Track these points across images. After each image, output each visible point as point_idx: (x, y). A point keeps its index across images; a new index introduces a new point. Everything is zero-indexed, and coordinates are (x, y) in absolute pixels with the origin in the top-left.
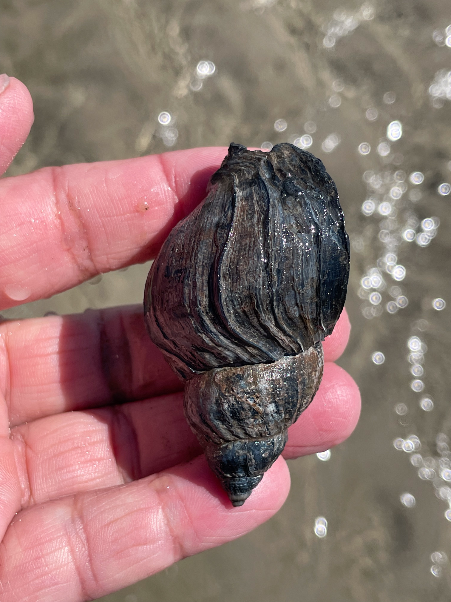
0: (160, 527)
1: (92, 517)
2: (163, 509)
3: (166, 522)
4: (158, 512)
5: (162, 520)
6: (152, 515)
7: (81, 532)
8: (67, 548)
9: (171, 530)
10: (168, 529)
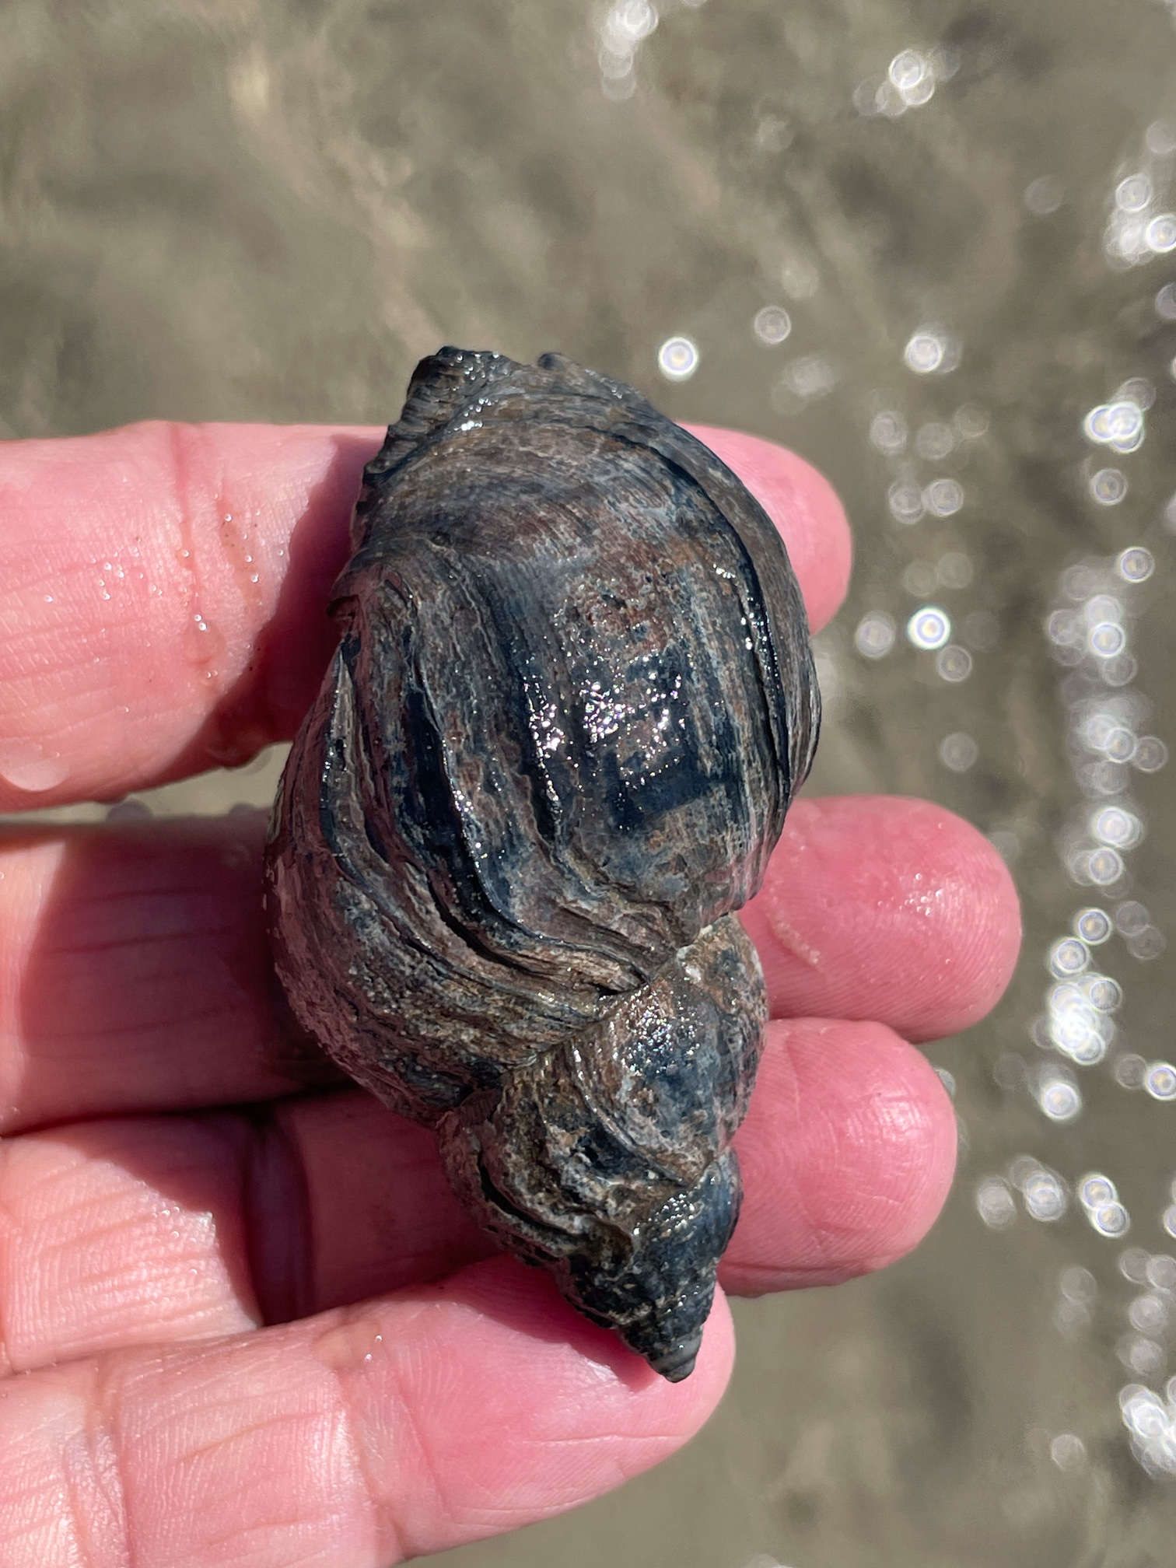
0: (339, 1474)
1: (144, 1433)
2: (352, 1420)
3: (356, 1458)
4: (334, 1428)
5: (344, 1452)
6: (316, 1438)
7: (107, 1475)
8: (64, 1523)
9: (371, 1484)
10: (362, 1479)
